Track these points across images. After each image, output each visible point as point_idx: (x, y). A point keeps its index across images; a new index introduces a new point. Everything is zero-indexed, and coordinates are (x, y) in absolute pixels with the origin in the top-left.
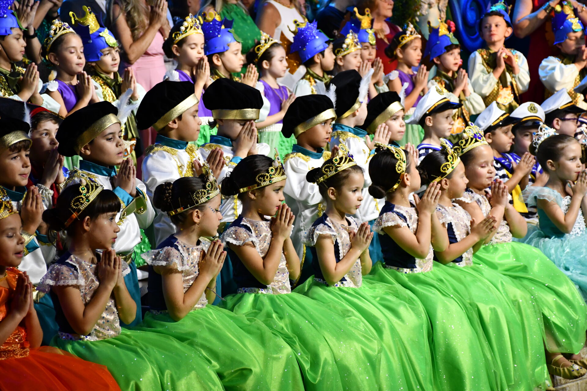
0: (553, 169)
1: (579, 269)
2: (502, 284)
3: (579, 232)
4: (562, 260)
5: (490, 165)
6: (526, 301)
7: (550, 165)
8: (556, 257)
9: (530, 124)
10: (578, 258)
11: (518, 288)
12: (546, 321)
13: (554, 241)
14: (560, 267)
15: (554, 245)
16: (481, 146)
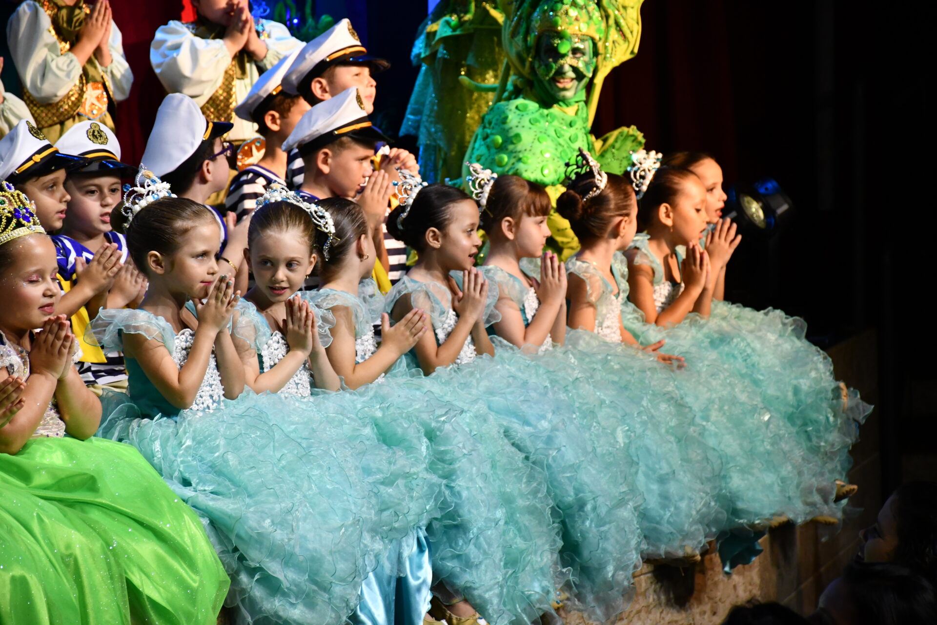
0: (159, 271)
1: (212, 482)
2: (41, 520)
3: (210, 405)
4: (175, 464)
5: (49, 278)
6: (93, 555)
7: (154, 261)
8: (164, 458)
9: (95, 167)
10: (208, 459)
11: (76, 529)
12: (133, 594)
13: (160, 425)
14: (171, 478)
15: (159, 433)
16: (30, 235)
